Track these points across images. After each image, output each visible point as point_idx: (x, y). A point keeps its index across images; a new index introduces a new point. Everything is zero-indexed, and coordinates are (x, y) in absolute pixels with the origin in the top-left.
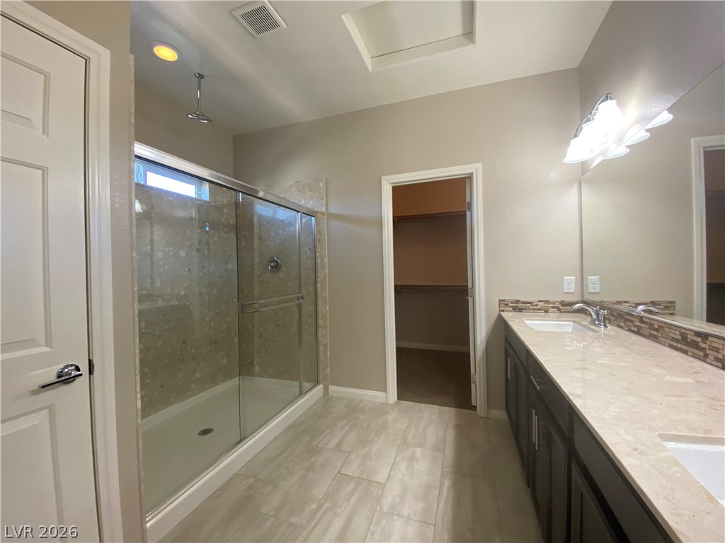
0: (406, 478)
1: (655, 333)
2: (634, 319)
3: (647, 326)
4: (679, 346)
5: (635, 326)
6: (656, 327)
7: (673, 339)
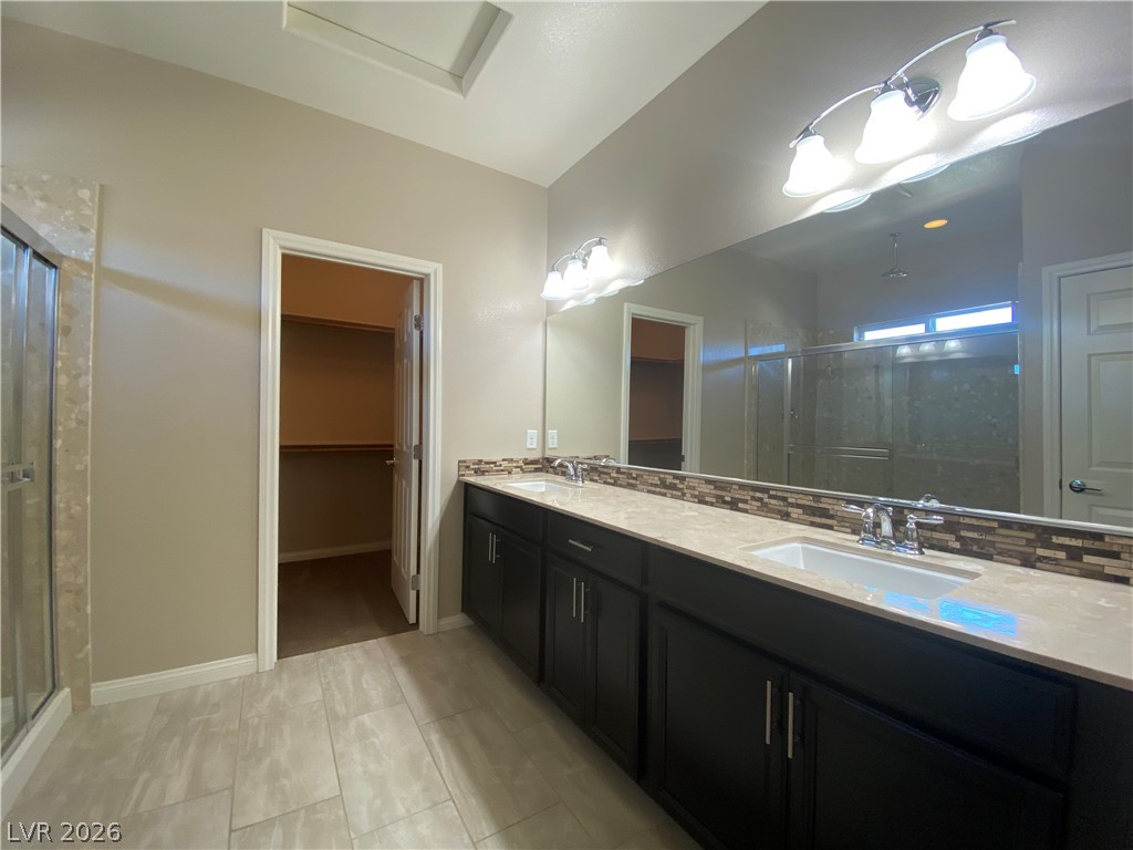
0: (372, 767)
1: (633, 482)
2: (610, 471)
3: (624, 476)
4: (658, 490)
5: (611, 478)
6: (634, 475)
7: (652, 485)
